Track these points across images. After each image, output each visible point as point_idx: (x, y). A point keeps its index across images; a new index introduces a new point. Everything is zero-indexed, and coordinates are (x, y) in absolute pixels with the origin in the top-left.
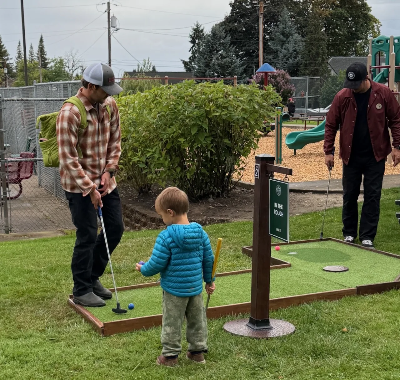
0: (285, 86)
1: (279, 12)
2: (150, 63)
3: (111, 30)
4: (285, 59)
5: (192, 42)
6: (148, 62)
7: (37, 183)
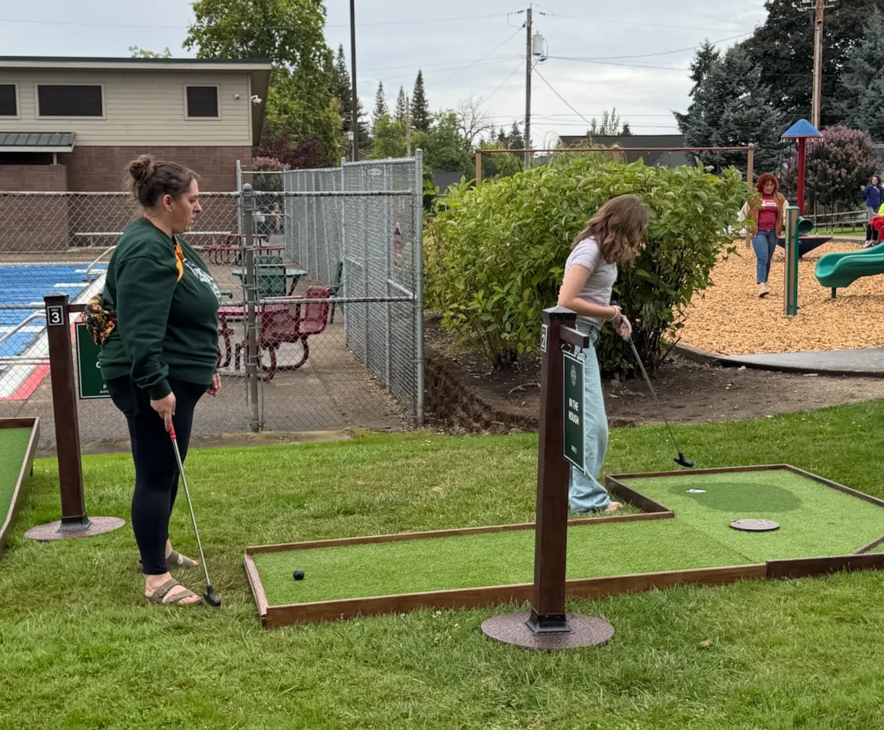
0: (862, 161)
1: (863, 18)
2: (616, 118)
3: (532, 60)
4: (872, 109)
5: (694, 78)
6: (613, 116)
7: (343, 341)
